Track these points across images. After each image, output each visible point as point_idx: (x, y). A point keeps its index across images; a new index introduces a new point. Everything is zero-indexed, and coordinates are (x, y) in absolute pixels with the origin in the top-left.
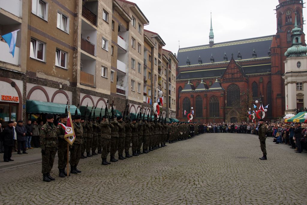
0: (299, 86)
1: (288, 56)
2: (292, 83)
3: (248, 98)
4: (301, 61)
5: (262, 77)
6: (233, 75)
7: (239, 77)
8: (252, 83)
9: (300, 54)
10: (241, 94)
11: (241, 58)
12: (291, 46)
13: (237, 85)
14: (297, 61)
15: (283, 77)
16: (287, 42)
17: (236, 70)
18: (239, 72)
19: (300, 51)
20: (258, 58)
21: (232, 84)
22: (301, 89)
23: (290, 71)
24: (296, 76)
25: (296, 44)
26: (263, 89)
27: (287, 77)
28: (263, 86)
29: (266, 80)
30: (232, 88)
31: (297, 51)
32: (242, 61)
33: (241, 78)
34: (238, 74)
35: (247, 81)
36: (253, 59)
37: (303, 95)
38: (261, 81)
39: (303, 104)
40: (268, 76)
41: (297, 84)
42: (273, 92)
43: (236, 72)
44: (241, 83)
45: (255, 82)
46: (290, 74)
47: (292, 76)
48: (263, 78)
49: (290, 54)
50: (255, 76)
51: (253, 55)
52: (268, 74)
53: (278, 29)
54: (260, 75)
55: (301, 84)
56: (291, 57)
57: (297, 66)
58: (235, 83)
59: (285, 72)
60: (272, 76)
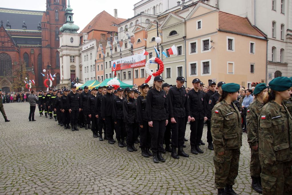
0: (72, 58)
1: (63, 31)
2: (67, 55)
3: (22, 68)
4: (74, 37)
5: (33, 48)
6: (3, 43)
7: (10, 46)
8: (24, 54)
9: (73, 31)
10: (12, 64)
11: (10, 27)
12: (66, 23)
13: (8, 54)
14: (71, 37)
15: (58, 50)
16: (55, 20)
17: (6, 39)
18: (9, 41)
19: (73, 29)
20: (28, 31)
21: (3, 53)
22: (73, 61)
23: (65, 45)
24: (70, 50)
25: (70, 22)
26: (34, 60)
27: (62, 50)
28: (34, 57)
29: (37, 52)
30: (2, 57)
31: (70, 28)
32: (12, 31)
33: (13, 47)
34: (9, 43)
35: (18, 52)
36: (23, 30)
37: (75, 67)
38: (33, 52)
39: (75, 74)
40: (39, 48)
41: (71, 57)
42: (43, 63)
43: (6, 40)
44: (12, 52)
45: (26, 53)
46: (65, 48)
47: (66, 50)
48: (34, 50)
49: (65, 30)
50: (26, 47)
51: (23, 26)
52: (39, 46)
53: (47, 6)
54: (31, 47)
55: (73, 57)
56: (65, 32)
57: (71, 41)
58: (6, 52)
59: (60, 45)
60: (42, 48)
